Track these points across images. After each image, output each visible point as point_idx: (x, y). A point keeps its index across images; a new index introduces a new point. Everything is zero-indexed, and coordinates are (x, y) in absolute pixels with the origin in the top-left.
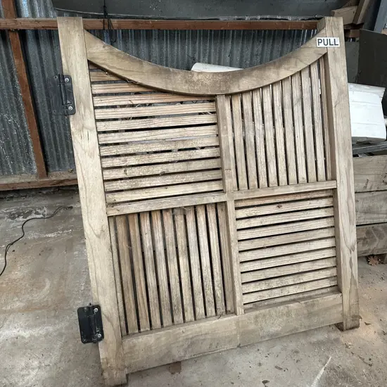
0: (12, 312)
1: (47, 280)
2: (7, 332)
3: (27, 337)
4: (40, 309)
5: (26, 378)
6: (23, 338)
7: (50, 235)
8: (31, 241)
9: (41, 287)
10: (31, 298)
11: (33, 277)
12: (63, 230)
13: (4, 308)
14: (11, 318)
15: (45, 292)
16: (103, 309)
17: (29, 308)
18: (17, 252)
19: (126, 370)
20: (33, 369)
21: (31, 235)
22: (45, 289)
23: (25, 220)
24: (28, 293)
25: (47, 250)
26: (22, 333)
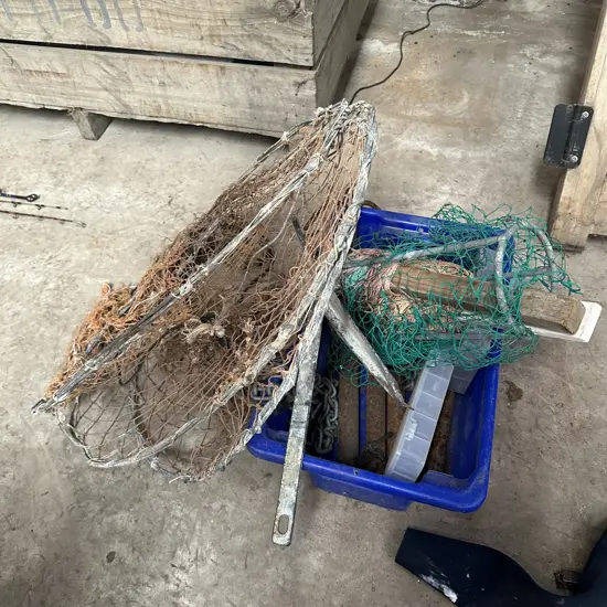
0: (412, 119)
1: (465, 93)
2: (407, 142)
3: (435, 154)
4: (454, 125)
5: (433, 201)
6: (429, 154)
7: (470, 33)
8: (440, 36)
9: (456, 99)
10: (440, 109)
11: (444, 83)
12: (491, 29)
13: (403, 112)
14: (413, 126)
15: (461, 106)
16: (597, 118)
17: (438, 120)
18: (421, 46)
19: (592, 227)
20: (443, 193)
21: (442, 27)
22: (461, 104)
23: (433, 4)
24: (437, 102)
25: (465, 53)
26: (428, 148)
